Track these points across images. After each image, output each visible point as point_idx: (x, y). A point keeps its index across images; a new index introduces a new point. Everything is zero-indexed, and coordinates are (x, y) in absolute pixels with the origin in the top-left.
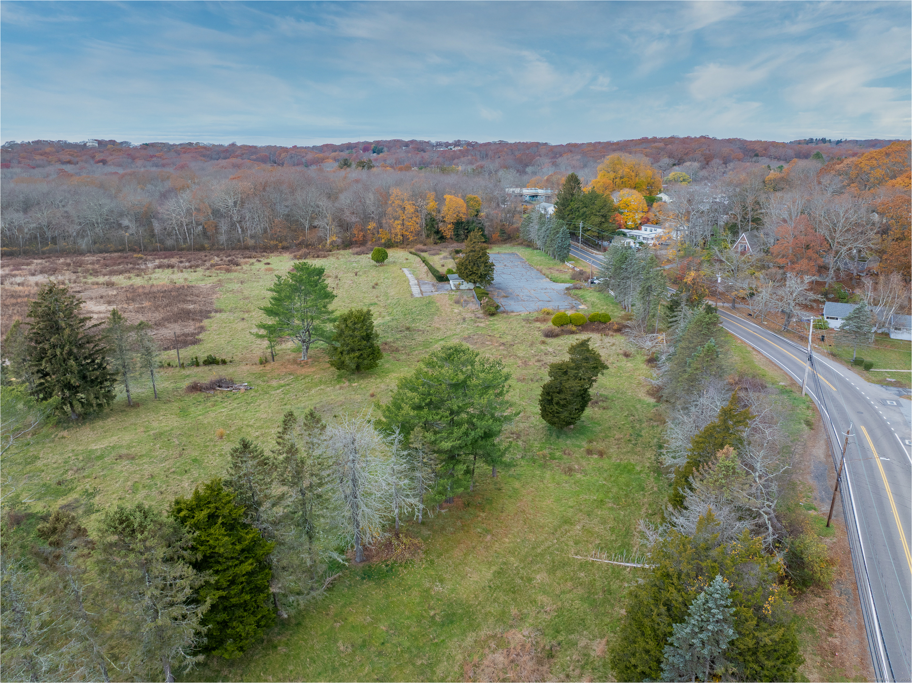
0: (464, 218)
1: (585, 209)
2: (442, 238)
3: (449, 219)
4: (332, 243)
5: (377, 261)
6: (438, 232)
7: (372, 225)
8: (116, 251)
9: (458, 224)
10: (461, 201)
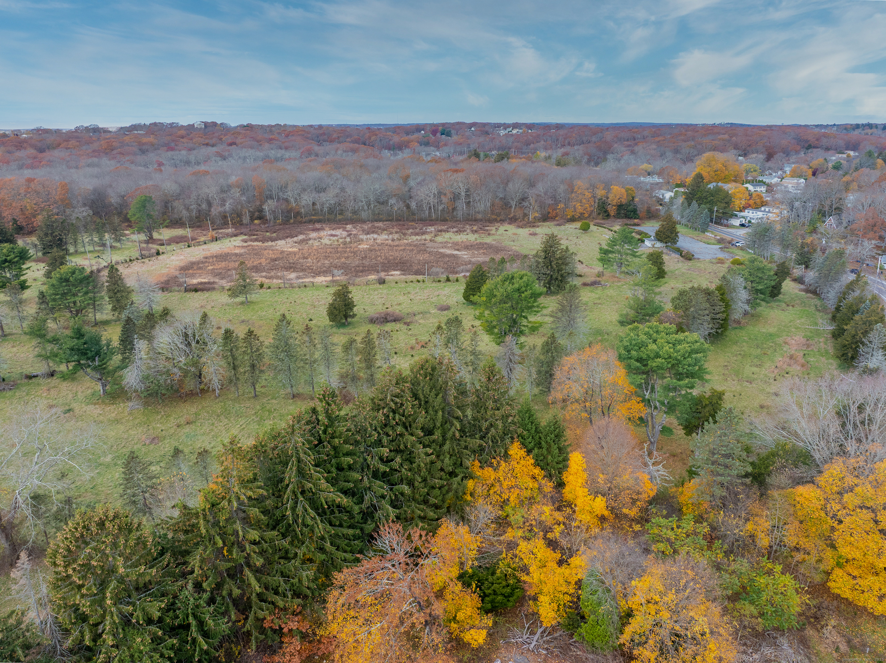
0: (624, 201)
1: (712, 198)
2: (608, 216)
3: (614, 203)
4: (535, 218)
5: (584, 230)
6: (606, 211)
7: (561, 206)
8: (387, 221)
9: (620, 207)
10: (623, 191)
